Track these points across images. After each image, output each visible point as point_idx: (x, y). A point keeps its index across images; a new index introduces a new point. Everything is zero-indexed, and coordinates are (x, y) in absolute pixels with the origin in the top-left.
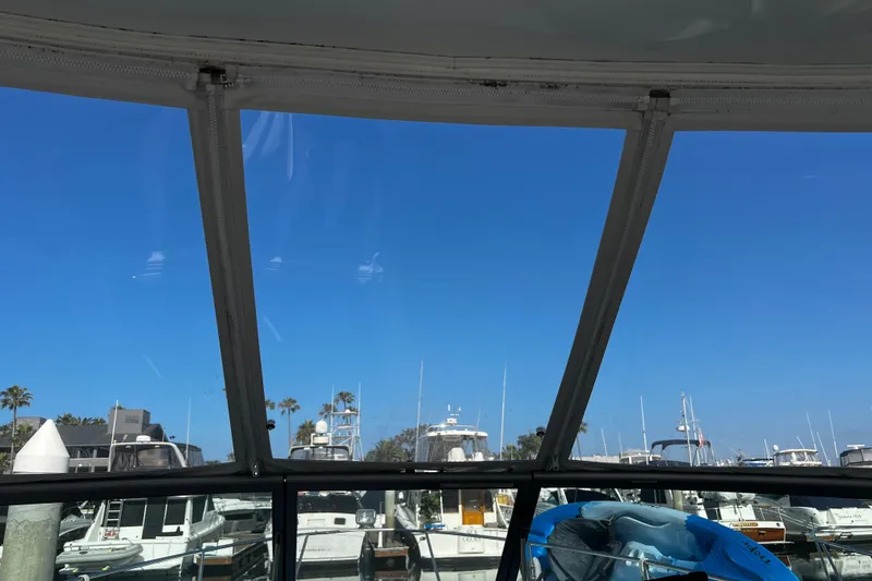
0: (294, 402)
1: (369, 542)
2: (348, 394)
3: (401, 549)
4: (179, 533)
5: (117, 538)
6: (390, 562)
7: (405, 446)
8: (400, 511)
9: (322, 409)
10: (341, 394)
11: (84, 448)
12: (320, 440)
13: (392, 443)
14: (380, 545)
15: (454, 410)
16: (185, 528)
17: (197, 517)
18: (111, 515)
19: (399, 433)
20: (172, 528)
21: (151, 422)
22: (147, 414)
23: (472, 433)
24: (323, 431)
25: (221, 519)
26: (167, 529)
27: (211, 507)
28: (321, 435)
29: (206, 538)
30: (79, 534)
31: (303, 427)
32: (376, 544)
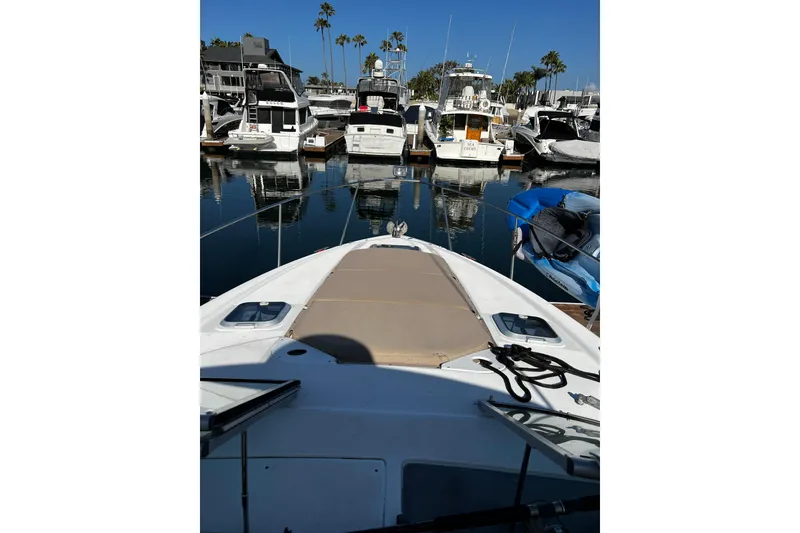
0: (363, 38)
1: (408, 145)
2: (400, 34)
3: (426, 151)
4: (293, 130)
5: (258, 130)
6: (419, 158)
7: (437, 75)
8: (428, 124)
9: (382, 44)
10: (395, 34)
11: (233, 64)
12: (379, 74)
13: (428, 72)
14: (414, 147)
15: (471, 57)
16: (296, 127)
17: (302, 121)
18: (252, 116)
19: (433, 66)
20: (289, 127)
21: (271, 47)
22: (266, 42)
23: (482, 76)
24: (381, 68)
25: (316, 121)
26: (286, 127)
27: (310, 114)
28: (379, 70)
29: (309, 134)
30: (234, 125)
31: (369, 58)
32: (412, 146)
